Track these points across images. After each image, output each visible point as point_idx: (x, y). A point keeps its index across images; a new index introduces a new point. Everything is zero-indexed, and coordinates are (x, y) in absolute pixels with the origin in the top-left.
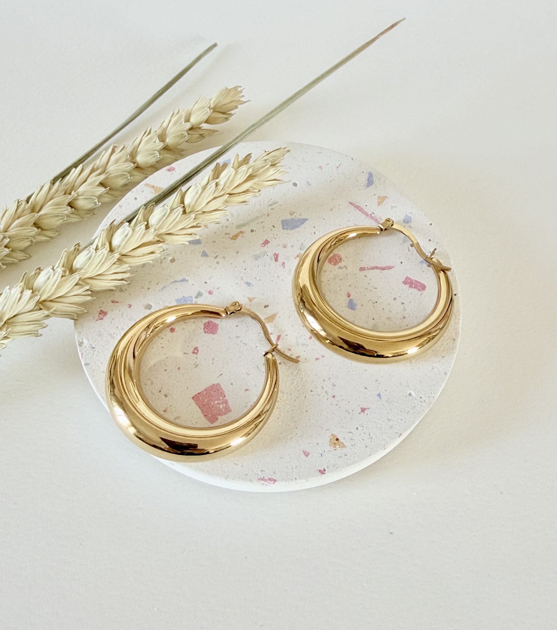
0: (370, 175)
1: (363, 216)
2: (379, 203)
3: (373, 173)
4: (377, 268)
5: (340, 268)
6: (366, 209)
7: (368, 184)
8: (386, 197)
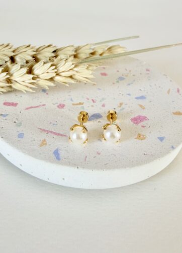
0: (58, 158)
1: (53, 131)
2: (45, 140)
3: (57, 160)
4: (35, 107)
5: (56, 103)
6: (53, 135)
7: (58, 151)
8: (41, 146)
